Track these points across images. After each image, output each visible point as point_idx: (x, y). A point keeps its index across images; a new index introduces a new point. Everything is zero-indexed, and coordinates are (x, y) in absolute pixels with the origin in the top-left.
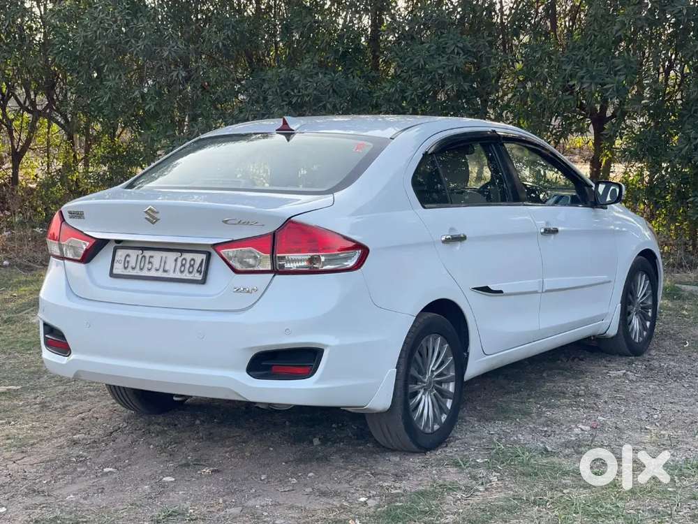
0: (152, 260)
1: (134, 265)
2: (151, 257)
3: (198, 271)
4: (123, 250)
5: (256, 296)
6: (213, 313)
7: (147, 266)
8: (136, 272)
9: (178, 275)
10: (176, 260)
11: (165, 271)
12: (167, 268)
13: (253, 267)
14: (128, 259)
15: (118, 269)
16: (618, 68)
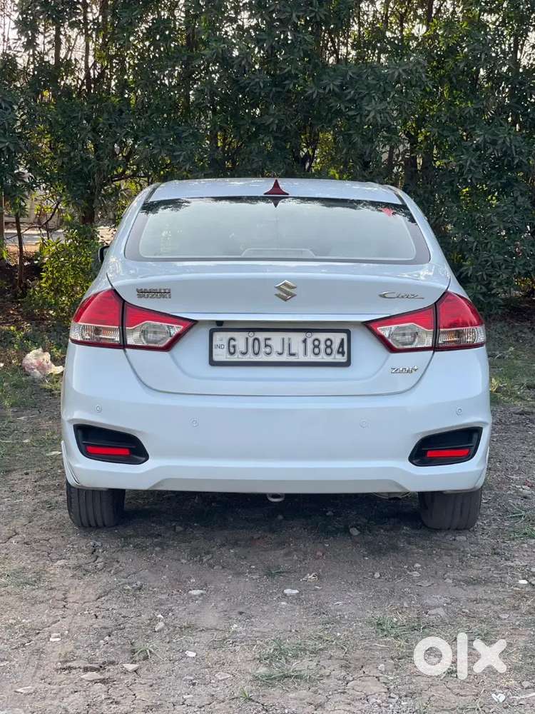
0: (269, 342)
1: (244, 350)
3: (338, 352)
5: (417, 375)
6: (366, 398)
7: (264, 350)
8: (250, 357)
9: (311, 358)
10: (305, 341)
12: (293, 351)
13: (411, 344)
14: (232, 343)
15: (221, 355)
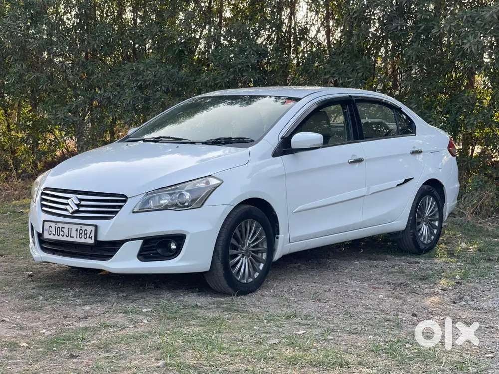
16: (358, 68)
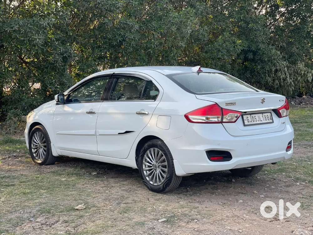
0: (255, 118)
1: (251, 120)
2: (255, 116)
3: (270, 119)
4: (245, 116)
7: (255, 120)
8: (252, 123)
9: (265, 121)
10: (263, 116)
11: (261, 121)
14: (248, 119)
15: (246, 123)
